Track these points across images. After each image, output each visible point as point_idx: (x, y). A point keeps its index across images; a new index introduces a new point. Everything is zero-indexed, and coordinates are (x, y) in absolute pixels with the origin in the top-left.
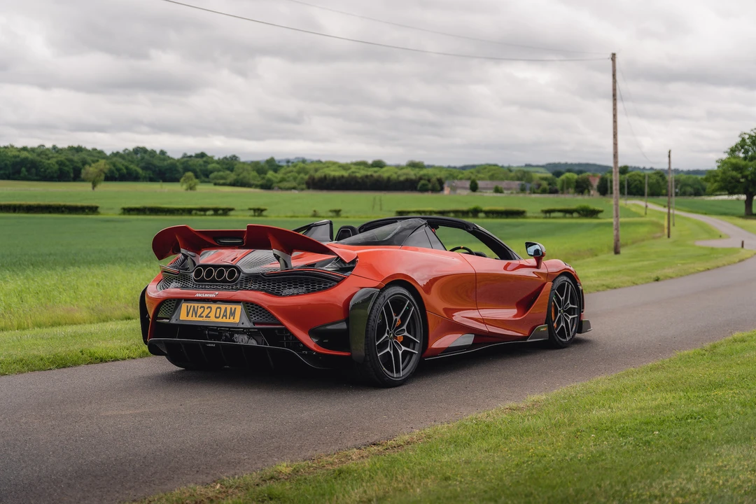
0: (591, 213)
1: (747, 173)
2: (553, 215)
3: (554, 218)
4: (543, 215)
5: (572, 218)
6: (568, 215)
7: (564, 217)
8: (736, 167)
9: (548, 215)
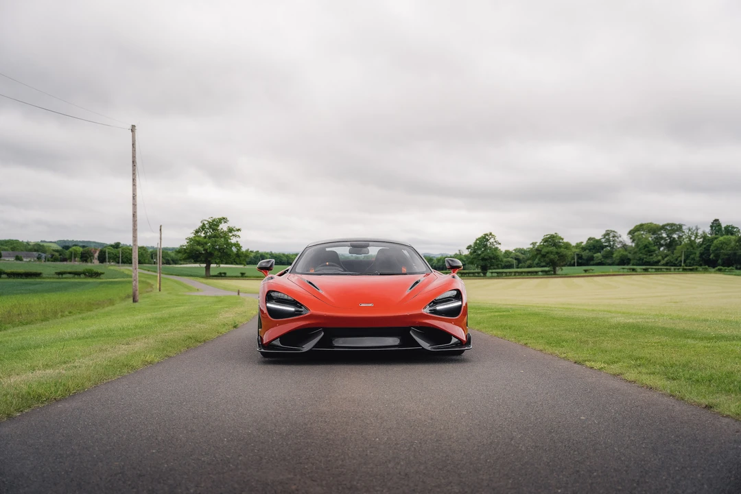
0: (96, 275)
1: (207, 247)
2: (64, 276)
3: (65, 278)
4: (58, 276)
5: (80, 278)
6: (76, 276)
7: (73, 278)
8: (199, 243)
9: (60, 276)
